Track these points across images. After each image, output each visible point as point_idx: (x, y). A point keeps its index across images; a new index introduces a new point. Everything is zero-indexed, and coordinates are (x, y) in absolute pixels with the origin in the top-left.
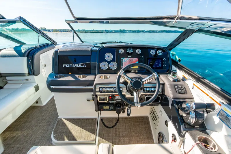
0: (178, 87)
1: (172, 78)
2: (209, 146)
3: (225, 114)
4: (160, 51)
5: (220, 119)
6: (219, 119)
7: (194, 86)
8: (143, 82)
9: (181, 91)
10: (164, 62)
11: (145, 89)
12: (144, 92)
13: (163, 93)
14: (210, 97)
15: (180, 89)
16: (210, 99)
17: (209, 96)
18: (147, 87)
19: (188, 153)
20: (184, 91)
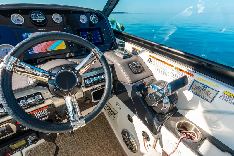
0: (132, 65)
1: (122, 54)
2: (190, 131)
3: (201, 86)
4: (94, 17)
5: (194, 93)
6: (192, 94)
7: (150, 58)
8: (78, 71)
9: (138, 69)
10: (105, 34)
11: (87, 81)
12: (87, 87)
13: (115, 78)
14: (176, 68)
15: (137, 67)
16: (175, 70)
17: (174, 67)
18: (89, 78)
19: (170, 154)
20: (141, 68)
